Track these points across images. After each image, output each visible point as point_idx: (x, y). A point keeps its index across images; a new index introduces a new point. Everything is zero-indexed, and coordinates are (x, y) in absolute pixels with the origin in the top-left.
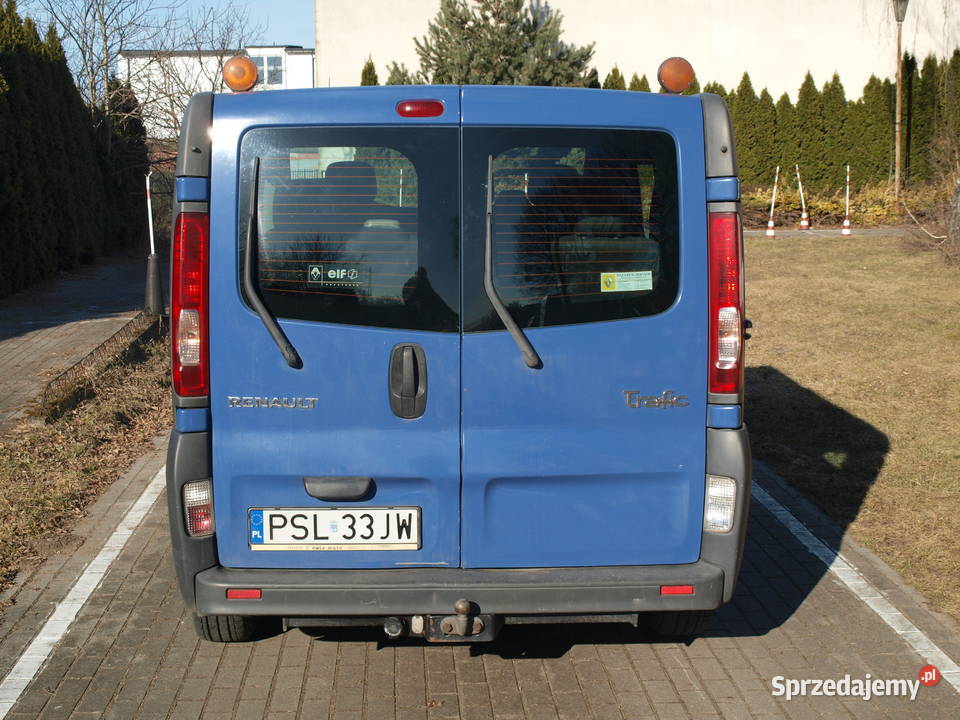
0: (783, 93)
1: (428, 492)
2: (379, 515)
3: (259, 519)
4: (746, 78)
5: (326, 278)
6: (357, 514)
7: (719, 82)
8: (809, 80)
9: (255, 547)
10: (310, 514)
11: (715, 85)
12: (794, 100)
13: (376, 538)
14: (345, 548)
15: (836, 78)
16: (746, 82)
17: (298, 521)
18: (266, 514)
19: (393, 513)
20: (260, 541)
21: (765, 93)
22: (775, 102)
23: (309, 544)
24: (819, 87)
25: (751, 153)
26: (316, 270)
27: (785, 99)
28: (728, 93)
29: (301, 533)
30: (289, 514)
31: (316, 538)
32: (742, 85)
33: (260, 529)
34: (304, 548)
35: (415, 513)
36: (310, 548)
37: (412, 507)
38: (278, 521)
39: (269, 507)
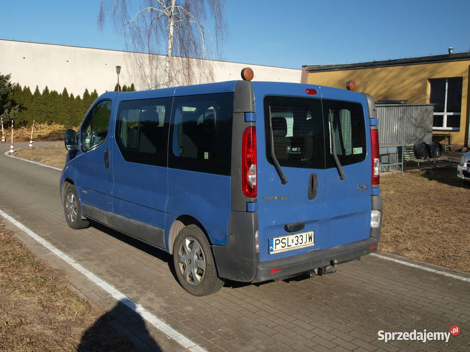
0: (78, 95)
1: (316, 225)
2: (304, 235)
3: (272, 242)
4: (65, 89)
5: (292, 151)
6: (299, 235)
7: (56, 90)
8: (87, 90)
9: (271, 253)
10: (286, 237)
11: (54, 91)
12: (82, 98)
13: (303, 244)
14: (296, 248)
15: (95, 91)
16: (65, 91)
17: (283, 241)
18: (274, 240)
19: (307, 233)
20: (272, 250)
21: (72, 95)
22: (75, 98)
23: (286, 249)
24: (90, 93)
25: (68, 115)
26: (289, 148)
27: (78, 97)
28: (59, 94)
29: (284, 245)
30: (280, 239)
31: (288, 246)
32: (64, 92)
33: (272, 246)
34: (285, 251)
35: (313, 232)
36: (287, 250)
37: (312, 231)
38: (278, 242)
39: (275, 237)
